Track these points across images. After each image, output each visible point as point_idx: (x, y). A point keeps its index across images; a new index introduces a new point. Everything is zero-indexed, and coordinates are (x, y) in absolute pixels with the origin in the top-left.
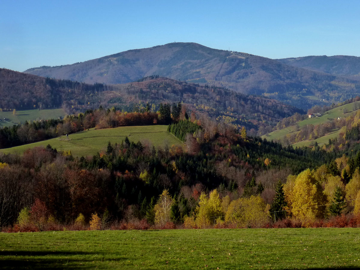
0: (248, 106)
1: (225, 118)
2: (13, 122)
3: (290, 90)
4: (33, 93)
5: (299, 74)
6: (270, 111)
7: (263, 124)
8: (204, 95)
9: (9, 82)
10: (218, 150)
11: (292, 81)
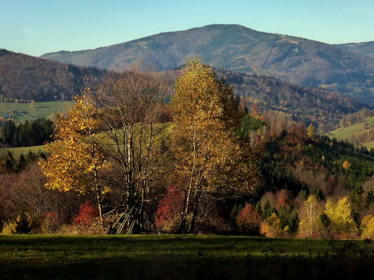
0: (304, 100)
1: (278, 113)
2: (31, 116)
3: (351, 81)
4: (53, 82)
5: (361, 62)
6: (330, 105)
7: (322, 121)
8: (252, 86)
9: (26, 69)
10: (287, 151)
11: (354, 70)
